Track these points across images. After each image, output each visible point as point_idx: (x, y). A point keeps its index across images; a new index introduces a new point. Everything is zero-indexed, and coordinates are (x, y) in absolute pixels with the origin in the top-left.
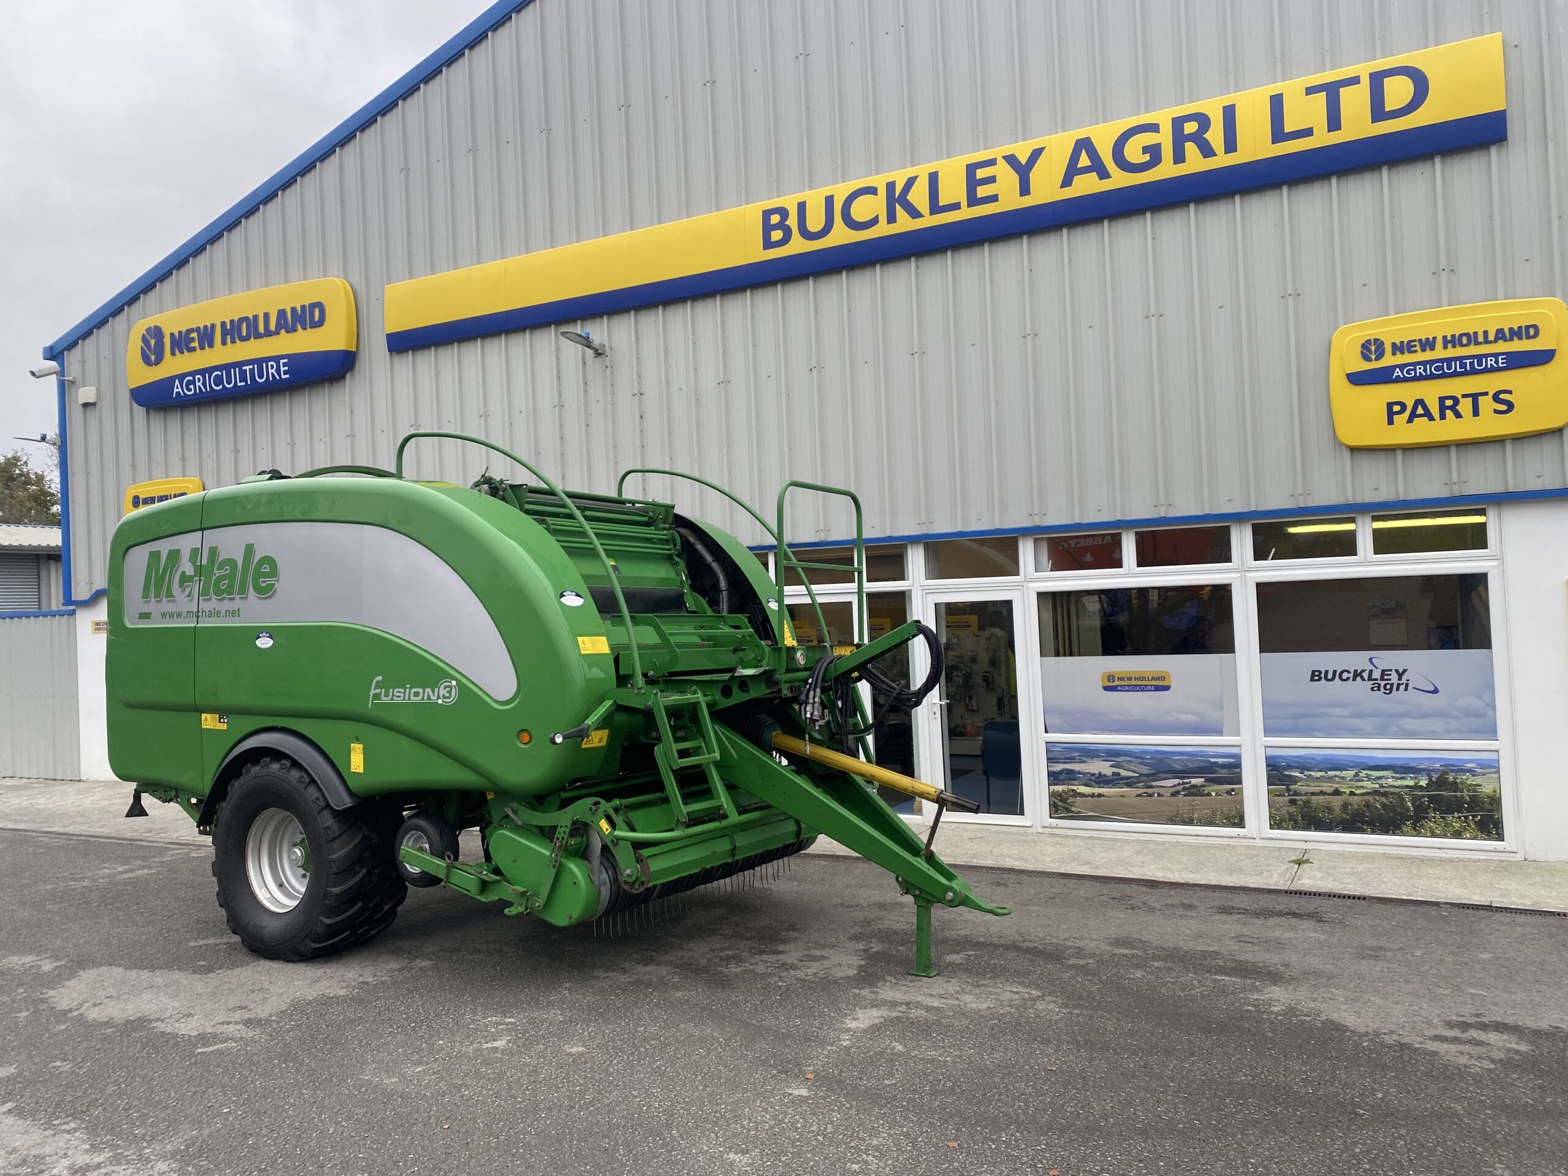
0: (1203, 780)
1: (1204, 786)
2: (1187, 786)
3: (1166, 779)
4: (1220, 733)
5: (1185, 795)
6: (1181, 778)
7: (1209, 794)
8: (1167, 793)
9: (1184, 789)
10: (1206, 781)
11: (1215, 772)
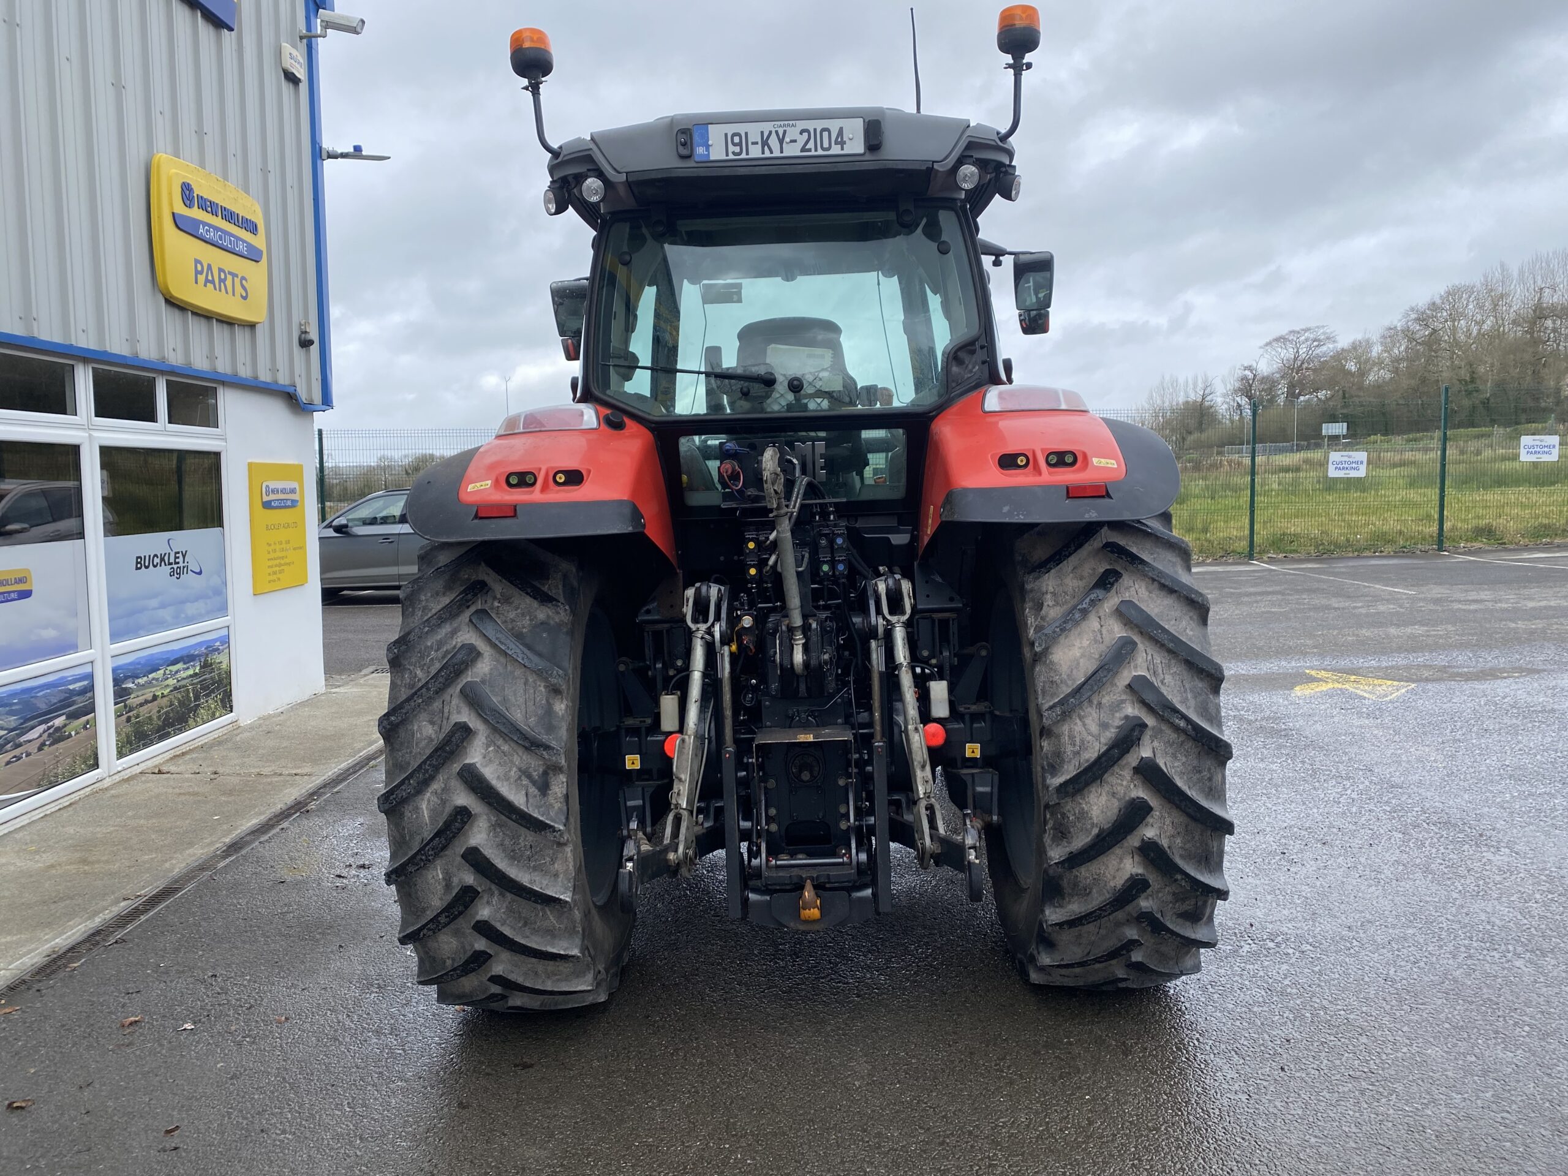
0: (64, 717)
1: (65, 726)
2: (51, 731)
3: (33, 728)
4: (73, 647)
5: (50, 745)
6: (46, 722)
7: (70, 736)
8: (33, 748)
9: (50, 735)
10: (68, 718)
11: (74, 703)
